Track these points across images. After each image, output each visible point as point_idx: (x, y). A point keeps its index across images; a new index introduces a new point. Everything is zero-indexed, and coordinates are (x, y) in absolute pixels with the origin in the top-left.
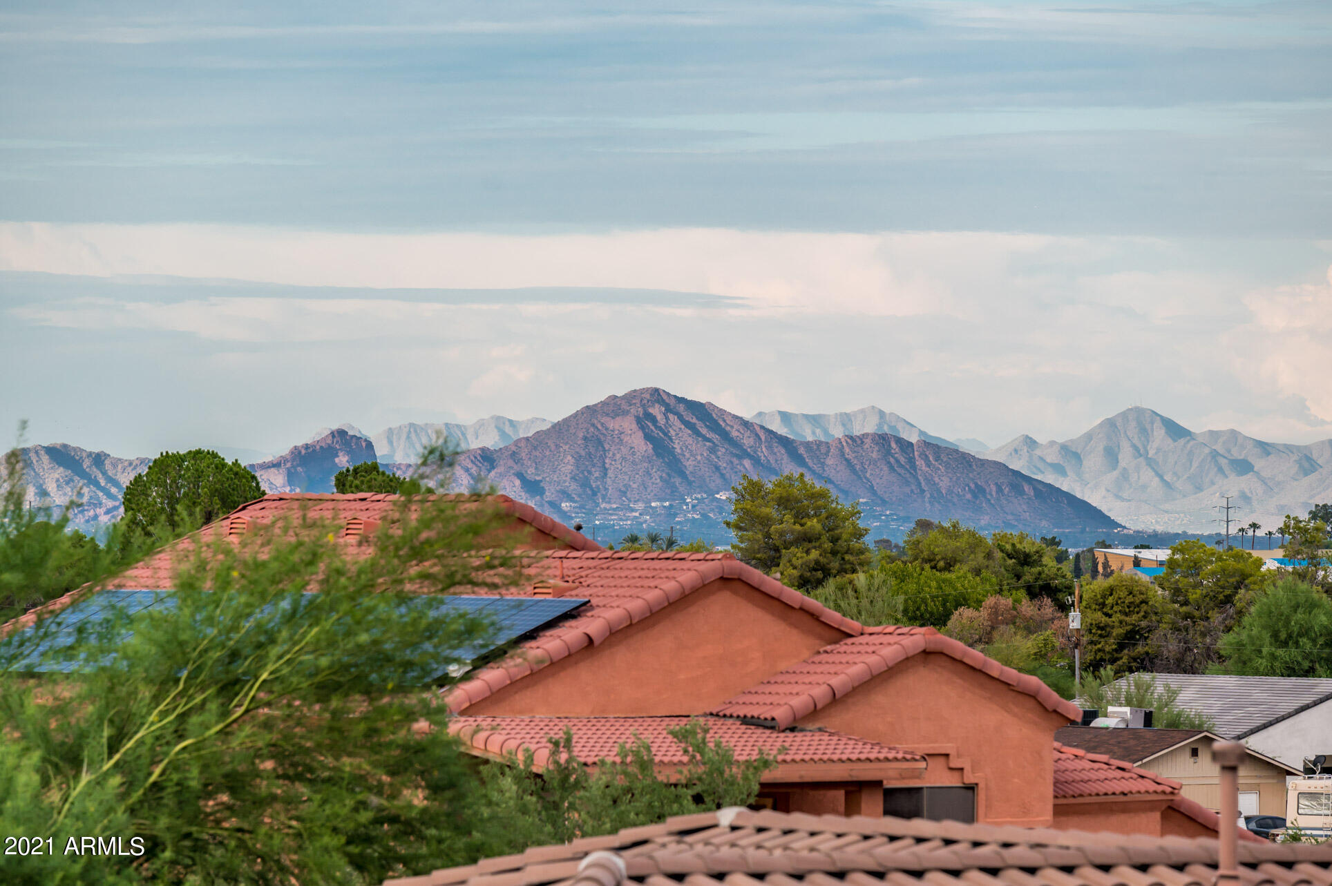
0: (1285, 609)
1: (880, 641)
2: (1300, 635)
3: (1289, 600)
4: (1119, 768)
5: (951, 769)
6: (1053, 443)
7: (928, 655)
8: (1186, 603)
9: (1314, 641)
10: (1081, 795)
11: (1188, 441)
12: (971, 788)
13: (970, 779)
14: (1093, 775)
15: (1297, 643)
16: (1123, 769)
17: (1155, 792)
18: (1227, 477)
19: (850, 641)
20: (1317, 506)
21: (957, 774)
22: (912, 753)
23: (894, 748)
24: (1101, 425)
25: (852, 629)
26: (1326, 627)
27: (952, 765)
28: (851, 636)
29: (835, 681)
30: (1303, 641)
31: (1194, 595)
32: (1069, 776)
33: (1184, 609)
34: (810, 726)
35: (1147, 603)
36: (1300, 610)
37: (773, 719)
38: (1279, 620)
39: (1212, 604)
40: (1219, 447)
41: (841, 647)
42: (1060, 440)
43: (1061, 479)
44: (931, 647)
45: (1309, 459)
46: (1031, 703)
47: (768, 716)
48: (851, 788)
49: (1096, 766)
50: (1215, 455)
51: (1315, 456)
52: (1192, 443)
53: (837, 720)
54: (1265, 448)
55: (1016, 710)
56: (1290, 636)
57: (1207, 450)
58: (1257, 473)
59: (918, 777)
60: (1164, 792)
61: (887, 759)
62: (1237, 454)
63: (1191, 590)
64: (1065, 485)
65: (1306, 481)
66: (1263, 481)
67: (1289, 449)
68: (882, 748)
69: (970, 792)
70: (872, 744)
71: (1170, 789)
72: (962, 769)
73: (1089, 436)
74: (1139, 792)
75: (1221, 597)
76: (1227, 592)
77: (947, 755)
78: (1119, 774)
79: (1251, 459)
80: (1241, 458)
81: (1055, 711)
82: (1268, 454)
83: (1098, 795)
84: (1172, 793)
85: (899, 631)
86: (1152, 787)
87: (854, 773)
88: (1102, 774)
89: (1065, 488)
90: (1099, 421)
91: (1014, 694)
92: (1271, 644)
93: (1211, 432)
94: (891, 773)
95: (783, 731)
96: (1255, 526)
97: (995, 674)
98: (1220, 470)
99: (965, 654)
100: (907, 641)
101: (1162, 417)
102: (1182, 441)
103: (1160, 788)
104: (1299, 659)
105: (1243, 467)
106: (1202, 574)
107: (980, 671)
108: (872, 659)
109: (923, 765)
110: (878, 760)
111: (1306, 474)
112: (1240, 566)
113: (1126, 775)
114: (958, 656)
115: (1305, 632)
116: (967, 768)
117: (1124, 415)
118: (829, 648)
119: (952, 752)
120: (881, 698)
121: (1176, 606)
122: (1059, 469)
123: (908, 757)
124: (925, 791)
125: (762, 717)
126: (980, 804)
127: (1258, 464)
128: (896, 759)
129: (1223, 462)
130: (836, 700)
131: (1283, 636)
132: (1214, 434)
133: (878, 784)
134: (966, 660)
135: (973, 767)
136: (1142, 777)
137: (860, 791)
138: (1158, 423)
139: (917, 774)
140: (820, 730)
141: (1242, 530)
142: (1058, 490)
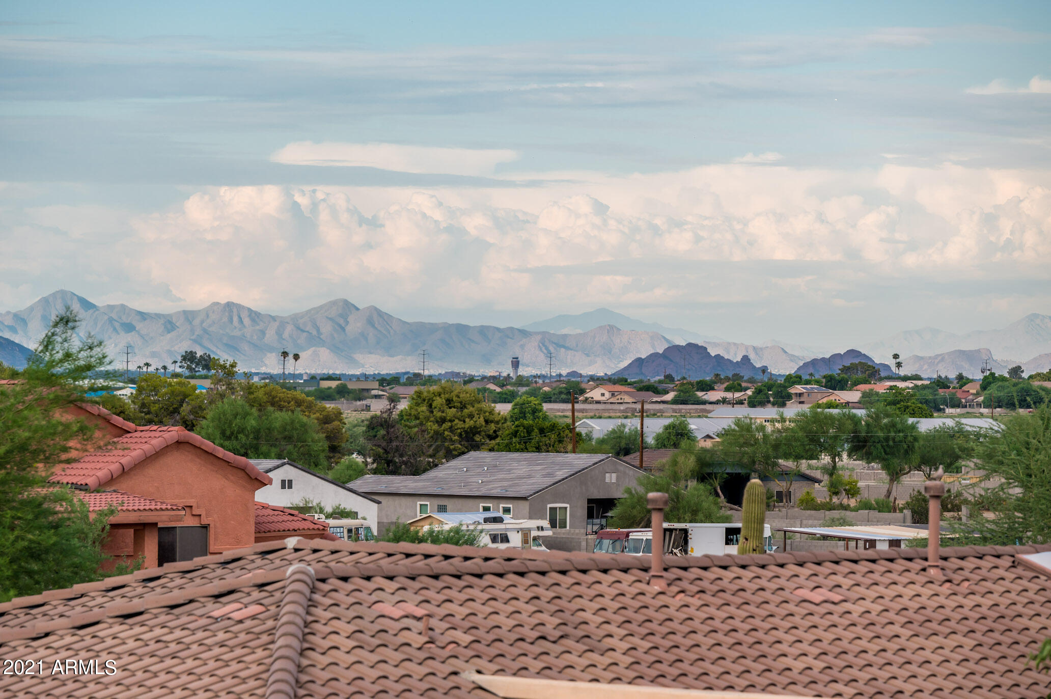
0: (230, 417)
1: (149, 435)
2: (239, 432)
3: (231, 410)
4: (290, 514)
5: (193, 515)
6: (8, 313)
7: (179, 444)
8: (149, 413)
9: (247, 436)
10: (269, 531)
11: (94, 312)
12: (206, 527)
13: (205, 521)
14: (275, 519)
15: (237, 438)
16: (293, 515)
17: (314, 529)
18: (119, 334)
19: (129, 435)
20: (186, 352)
21: (197, 518)
22: (176, 505)
23: (164, 503)
24: (40, 301)
25: (129, 428)
26: (254, 428)
27: (194, 513)
28: (129, 432)
29: (124, 461)
30: (240, 436)
31: (154, 408)
32: (265, 519)
33: (148, 416)
34: (108, 489)
35: (124, 413)
36: (239, 417)
37: (86, 484)
38: (225, 423)
39: (165, 413)
40: (114, 316)
41: (124, 439)
42: (13, 311)
43: (14, 335)
44: (182, 439)
45: (170, 322)
46: (241, 474)
47: (83, 483)
48: (138, 528)
49: (276, 513)
50: (111, 320)
51: (174, 320)
52: (97, 312)
53: (124, 485)
54: (143, 316)
55: (232, 478)
56: (232, 433)
57: (106, 317)
58: (138, 332)
59: (180, 521)
60: (318, 529)
61: (161, 509)
62: (125, 319)
63: (152, 405)
64: (16, 339)
65: (169, 336)
66: (142, 337)
67: (158, 316)
68: (156, 502)
69: (204, 530)
70: (150, 500)
71: (322, 527)
72: (200, 515)
73: (31, 309)
74: (304, 529)
75: (171, 409)
76: (175, 406)
77: (191, 507)
78: (291, 518)
79: (134, 323)
80: (128, 322)
81: (256, 479)
82: (145, 319)
83: (279, 531)
84: (323, 530)
85: (160, 429)
86: (312, 526)
87: (141, 518)
88: (280, 518)
89: (17, 341)
90: (39, 298)
91: (231, 468)
92: (221, 438)
93: (109, 306)
94: (164, 518)
95: (92, 492)
96: (147, 365)
97: (220, 456)
98: (115, 329)
99: (202, 443)
100: (166, 435)
101: (77, 296)
102: (91, 311)
103: (316, 527)
104: (238, 447)
105: (129, 328)
106: (159, 394)
107: (211, 454)
108: (146, 447)
109: (183, 513)
110: (156, 509)
111: (169, 332)
112: (183, 389)
113: (295, 518)
114: (197, 444)
115: (242, 430)
116: (203, 514)
117: (54, 295)
118: (115, 440)
119: (194, 505)
120: (151, 471)
121: (143, 415)
122: (13, 329)
123: (175, 508)
124: (178, 530)
125: (79, 483)
126: (211, 538)
127: (139, 326)
128: (167, 509)
129: (117, 325)
130: (125, 472)
131: (228, 433)
132: (111, 308)
133: (155, 524)
134: (203, 447)
135: (206, 514)
136: (305, 520)
137: (144, 529)
138: (75, 300)
139: (179, 519)
140: (115, 491)
141: (139, 367)
142: (13, 342)
